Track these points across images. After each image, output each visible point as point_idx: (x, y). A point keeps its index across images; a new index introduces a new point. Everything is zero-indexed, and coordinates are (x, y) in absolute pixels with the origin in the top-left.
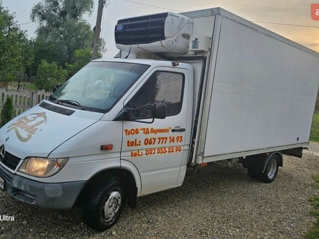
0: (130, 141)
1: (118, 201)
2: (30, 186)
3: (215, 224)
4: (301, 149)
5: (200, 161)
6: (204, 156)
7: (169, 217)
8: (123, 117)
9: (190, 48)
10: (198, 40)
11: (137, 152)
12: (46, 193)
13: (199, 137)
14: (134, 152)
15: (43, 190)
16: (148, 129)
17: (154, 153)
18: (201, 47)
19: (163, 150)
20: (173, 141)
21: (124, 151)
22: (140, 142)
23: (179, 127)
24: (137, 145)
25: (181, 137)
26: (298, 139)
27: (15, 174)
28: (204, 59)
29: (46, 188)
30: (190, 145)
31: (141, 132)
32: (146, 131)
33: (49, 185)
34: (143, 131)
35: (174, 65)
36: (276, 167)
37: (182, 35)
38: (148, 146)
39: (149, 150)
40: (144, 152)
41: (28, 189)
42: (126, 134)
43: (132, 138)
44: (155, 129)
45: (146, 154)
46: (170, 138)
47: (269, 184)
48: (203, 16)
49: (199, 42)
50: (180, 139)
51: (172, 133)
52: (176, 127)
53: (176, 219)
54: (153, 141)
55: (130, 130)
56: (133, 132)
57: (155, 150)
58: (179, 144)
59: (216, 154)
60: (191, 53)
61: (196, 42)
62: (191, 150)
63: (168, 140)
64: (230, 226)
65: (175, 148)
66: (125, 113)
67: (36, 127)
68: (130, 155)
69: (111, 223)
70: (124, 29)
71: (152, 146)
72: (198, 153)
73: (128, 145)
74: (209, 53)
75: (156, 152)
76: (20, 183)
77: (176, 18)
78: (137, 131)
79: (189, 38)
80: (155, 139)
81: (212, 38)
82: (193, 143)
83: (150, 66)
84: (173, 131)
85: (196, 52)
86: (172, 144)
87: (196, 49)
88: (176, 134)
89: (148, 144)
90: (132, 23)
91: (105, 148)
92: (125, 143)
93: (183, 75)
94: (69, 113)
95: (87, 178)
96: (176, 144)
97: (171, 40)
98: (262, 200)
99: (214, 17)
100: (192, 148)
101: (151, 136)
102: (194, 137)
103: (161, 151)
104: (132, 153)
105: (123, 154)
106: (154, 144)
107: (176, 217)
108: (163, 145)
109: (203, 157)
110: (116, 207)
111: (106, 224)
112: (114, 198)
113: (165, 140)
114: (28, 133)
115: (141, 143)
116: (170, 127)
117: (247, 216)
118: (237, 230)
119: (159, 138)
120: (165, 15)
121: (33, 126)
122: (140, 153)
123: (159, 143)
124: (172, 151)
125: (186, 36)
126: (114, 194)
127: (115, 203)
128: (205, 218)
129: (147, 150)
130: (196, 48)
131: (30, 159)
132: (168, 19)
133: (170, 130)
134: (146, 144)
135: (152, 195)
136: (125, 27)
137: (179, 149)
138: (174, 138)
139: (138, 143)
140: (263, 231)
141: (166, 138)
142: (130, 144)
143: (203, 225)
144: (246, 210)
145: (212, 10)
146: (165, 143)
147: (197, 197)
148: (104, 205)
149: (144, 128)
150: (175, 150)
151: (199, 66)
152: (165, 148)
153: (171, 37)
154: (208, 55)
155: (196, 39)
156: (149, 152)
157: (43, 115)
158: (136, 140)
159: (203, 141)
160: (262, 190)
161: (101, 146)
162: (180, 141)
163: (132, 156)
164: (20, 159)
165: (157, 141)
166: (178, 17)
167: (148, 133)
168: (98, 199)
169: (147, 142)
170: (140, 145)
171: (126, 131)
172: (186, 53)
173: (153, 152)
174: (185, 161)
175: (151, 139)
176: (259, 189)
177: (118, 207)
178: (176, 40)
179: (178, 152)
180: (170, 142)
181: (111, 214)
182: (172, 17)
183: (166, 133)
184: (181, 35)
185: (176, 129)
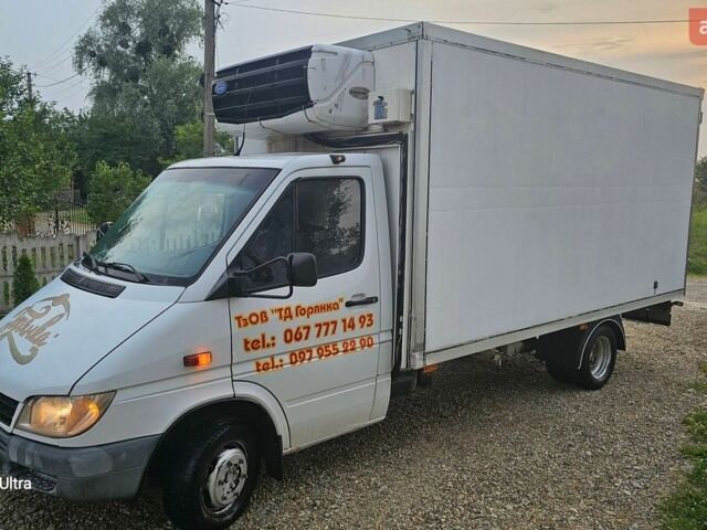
0: (251, 339)
1: (239, 468)
2: (43, 459)
3: (461, 497)
4: (668, 305)
5: (418, 364)
6: (427, 350)
7: (361, 490)
8: (228, 290)
9: (372, 120)
10: (385, 100)
11: (269, 360)
12: (73, 469)
13: (410, 312)
14: (262, 362)
15: (67, 463)
16: (289, 308)
17: (310, 359)
18: (391, 117)
19: (331, 348)
20: (352, 326)
21: (239, 363)
22: (273, 338)
23: (362, 295)
24: (268, 345)
25: (370, 315)
26: (655, 287)
27: (12, 434)
28: (402, 139)
29: (73, 459)
30: (392, 331)
31: (273, 317)
32: (286, 314)
33: (79, 452)
34: (277, 315)
35: (335, 161)
36: (610, 353)
37: (351, 92)
38: (295, 346)
39: (297, 353)
40: (286, 359)
41: (39, 464)
42: (240, 326)
43: (253, 333)
44: (305, 305)
45: (292, 363)
46: (344, 321)
47: (596, 392)
48: (392, 44)
49: (386, 104)
50: (366, 320)
51: (347, 309)
52: (355, 296)
53: (375, 493)
54: (304, 332)
55: (246, 316)
56: (254, 319)
57: (311, 351)
58: (366, 331)
59: (456, 342)
61: (380, 103)
62: (397, 340)
63: (340, 326)
64: (495, 498)
65: (357, 341)
66: (230, 280)
67: (48, 329)
68: (255, 368)
69: (229, 517)
70: (228, 89)
71: (302, 344)
72: (412, 345)
73: (247, 349)
74: (412, 125)
75: (315, 354)
76: (21, 452)
77: (333, 57)
78: (263, 317)
79: (367, 98)
80: (308, 328)
81: (415, 92)
82: (399, 325)
83: (279, 170)
84: (349, 304)
85: (386, 126)
86: (350, 334)
87: (383, 120)
88: (357, 312)
89: (293, 341)
90: (243, 75)
91: (191, 362)
92: (239, 345)
93: (361, 181)
94: (113, 293)
95: (160, 428)
96: (358, 332)
97: (327, 105)
98: (575, 430)
99: (414, 43)
100: (399, 337)
101: (296, 323)
102: (400, 313)
103: (324, 351)
104: (258, 365)
105: (236, 370)
106: (306, 338)
107: (376, 487)
108: (330, 338)
109: (425, 354)
110: (237, 482)
111: (217, 520)
112: (229, 464)
113: (331, 327)
114: (31, 345)
115: (275, 341)
116: (341, 297)
117: (536, 472)
118: (510, 507)
119: (317, 325)
120: (305, 53)
121: (43, 328)
122: (277, 362)
123: (318, 335)
124: (352, 349)
125: (360, 93)
126: (228, 455)
127: (235, 473)
128: (440, 485)
129: (293, 354)
130: (382, 118)
131: (36, 400)
132: (313, 61)
133: (342, 305)
134: (287, 341)
135: (329, 442)
136: (230, 85)
137: (367, 343)
138: (352, 320)
139: (268, 340)
140: (569, 502)
141: (335, 323)
142: (251, 345)
143: (433, 501)
144: (536, 457)
145: (407, 29)
146: (333, 333)
147: (428, 439)
148: (207, 480)
149: (280, 307)
150: (358, 345)
151: (394, 156)
152: (335, 344)
153: (325, 100)
154: (409, 131)
155: (381, 98)
156: (297, 357)
157: (62, 300)
158: (263, 336)
159: (420, 318)
160: (577, 408)
161: (185, 358)
162: (368, 325)
163: (258, 370)
164: (16, 403)
165: (314, 331)
166: (336, 54)
167: (291, 317)
168: (190, 472)
169: (290, 336)
170: (273, 344)
171: (238, 318)
172: (366, 129)
173: (307, 355)
174: (386, 365)
175: (298, 329)
176: (572, 407)
177: (242, 481)
178: (336, 106)
179: (366, 348)
180: (345, 330)
181: (226, 499)
182: (323, 56)
183: (333, 311)
184: (347, 93)
185: (355, 300)
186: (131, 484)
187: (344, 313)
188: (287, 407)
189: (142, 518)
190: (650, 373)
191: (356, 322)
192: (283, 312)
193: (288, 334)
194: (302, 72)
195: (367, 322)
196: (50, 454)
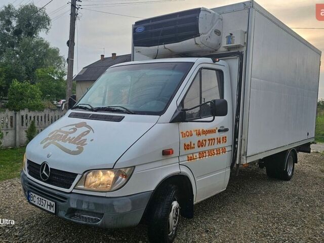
0: (186, 144)
2: (95, 204)
4: (309, 144)
5: (245, 161)
6: (247, 156)
9: (223, 45)
10: (233, 35)
11: (192, 155)
12: (115, 209)
13: (241, 136)
14: (189, 156)
15: (112, 206)
16: (199, 130)
17: (205, 156)
18: (237, 41)
20: (220, 142)
21: (181, 156)
22: (194, 145)
23: (223, 127)
24: (192, 148)
25: (226, 137)
26: (308, 135)
27: (71, 193)
28: (240, 55)
29: (115, 203)
30: (232, 146)
31: (194, 134)
32: (198, 133)
33: (118, 199)
34: (196, 133)
35: (214, 61)
36: (293, 164)
37: (215, 31)
38: (201, 149)
40: (198, 155)
41: (92, 207)
42: (183, 137)
43: (187, 141)
44: (205, 130)
45: (200, 158)
50: (225, 139)
51: (219, 133)
52: (221, 127)
53: (231, 225)
54: (204, 142)
56: (188, 134)
57: (205, 152)
58: (224, 145)
59: (256, 153)
60: (222, 50)
61: (230, 37)
62: (234, 150)
63: (216, 140)
65: (221, 149)
67: (83, 138)
68: (187, 159)
70: (145, 30)
71: (203, 149)
72: (242, 153)
73: (185, 149)
74: (245, 48)
76: (80, 202)
77: (209, 14)
78: (191, 134)
79: (220, 35)
80: (205, 140)
81: (247, 33)
82: (236, 143)
83: (194, 63)
84: (219, 131)
85: (229, 49)
86: (219, 146)
87: (232, 45)
88: (222, 135)
90: (155, 23)
91: (166, 153)
92: (182, 147)
93: (222, 72)
94: (119, 119)
95: (153, 188)
96: (222, 145)
99: (247, 10)
101: (202, 138)
103: (211, 153)
104: (188, 157)
105: (181, 159)
106: (205, 146)
107: (229, 222)
108: (212, 147)
109: (247, 157)
112: (176, 208)
113: (213, 141)
114: (76, 146)
115: (195, 146)
116: (217, 127)
119: (208, 140)
120: (198, 11)
121: (79, 137)
122: (194, 157)
123: (209, 145)
124: (219, 153)
125: (218, 33)
126: (175, 204)
129: (200, 153)
130: (231, 43)
131: (89, 173)
132: (202, 14)
133: (217, 131)
134: (199, 147)
136: (146, 28)
137: (224, 151)
138: (220, 138)
139: (192, 146)
141: (214, 139)
142: (187, 147)
145: (244, 3)
146: (214, 144)
149: (196, 129)
150: (221, 152)
151: (235, 63)
152: (214, 150)
153: (205, 33)
155: (231, 34)
156: (202, 155)
157: (84, 125)
158: (191, 143)
159: (246, 139)
161: (163, 151)
164: (76, 175)
166: (210, 12)
167: (200, 134)
169: (201, 144)
170: (194, 148)
171: (182, 133)
172: (216, 50)
178: (209, 37)
179: (223, 153)
180: (217, 143)
182: (205, 13)
183: (214, 133)
184: (213, 31)
185: (221, 129)
186: (137, 218)
187: (217, 135)
188: (196, 180)
191: (221, 140)
193: (199, 143)
194: (196, 20)
195: (225, 141)
196: (100, 201)
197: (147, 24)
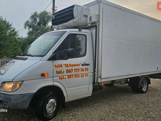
0: (58, 71)
1: (54, 104)
2: (5, 98)
3: (110, 115)
5: (100, 81)
6: (102, 78)
7: (85, 113)
8: (53, 58)
9: (88, 22)
10: (92, 17)
11: (62, 77)
12: (12, 100)
13: (97, 68)
14: (61, 77)
16: (68, 64)
17: (73, 78)
18: (93, 20)
19: (78, 75)
20: (83, 71)
22: (64, 71)
23: (86, 63)
24: (62, 73)
25: (88, 68)
26: (157, 69)
28: (96, 26)
30: (93, 73)
31: (64, 66)
32: (67, 66)
33: (14, 96)
34: (65, 66)
35: (80, 31)
36: (147, 85)
37: (84, 16)
38: (69, 74)
39: (69, 76)
40: (67, 77)
42: (55, 67)
43: (59, 69)
44: (72, 64)
45: (68, 78)
46: (81, 69)
47: (144, 94)
48: (93, 5)
49: (92, 18)
50: (87, 69)
51: (82, 66)
52: (84, 63)
53: (88, 113)
54: (71, 71)
55: (57, 65)
56: (59, 66)
57: (73, 76)
58: (86, 72)
59: (109, 77)
62: (94, 75)
63: (80, 70)
64: (119, 115)
65: (84, 74)
66: (53, 56)
68: (59, 78)
69: (51, 117)
70: (55, 17)
71: (71, 74)
72: (98, 76)
73: (57, 73)
74: (98, 23)
75: (74, 76)
77: (79, 7)
78: (61, 66)
80: (72, 70)
81: (99, 15)
82: (95, 71)
83: (66, 31)
84: (82, 65)
86: (82, 72)
87: (91, 22)
88: (84, 67)
89: (69, 73)
90: (58, 14)
91: (43, 75)
92: (55, 72)
93: (86, 36)
94: (25, 59)
95: (35, 91)
96: (85, 72)
97: (78, 18)
98: (139, 102)
99: (99, 4)
100: (95, 74)
101: (69, 68)
102: (95, 68)
103: (76, 76)
104: (60, 78)
105: (54, 78)
106: (72, 72)
107: (89, 112)
108: (78, 73)
110: (54, 108)
111: (48, 117)
112: (52, 102)
113: (78, 70)
116: (80, 63)
117: (130, 110)
118: (123, 117)
119: (74, 69)
122: (64, 78)
123: (75, 72)
124: (83, 76)
126: (51, 100)
127: (53, 105)
128: (105, 112)
129: (68, 76)
130: (91, 21)
132: (75, 8)
133: (81, 65)
136: (56, 16)
137: (87, 75)
138: (83, 69)
139: (62, 72)
140: (139, 117)
141: (79, 69)
142: (58, 72)
143: (103, 115)
144: (129, 107)
146: (79, 71)
147: (102, 102)
148: (46, 106)
149: (65, 64)
150: (84, 75)
151: (94, 31)
152: (79, 74)
154: (97, 24)
155: (91, 16)
156: (69, 77)
157: (13, 62)
158: (61, 70)
159: (100, 69)
160: (139, 97)
161: (41, 74)
162: (87, 71)
163: (60, 79)
165: (74, 71)
166: (80, 7)
167: (68, 66)
168: (42, 103)
169: (68, 71)
170: (64, 73)
171: (55, 65)
172: (87, 25)
173: (72, 77)
174: (91, 82)
175: (70, 70)
176: (138, 97)
177: (55, 108)
178: (80, 18)
179: (86, 76)
180: (81, 71)
181: (50, 111)
182: (77, 7)
183: (79, 66)
184: (83, 16)
185: (84, 64)
187: (81, 67)
188: (67, 89)
189: (29, 117)
190: (157, 90)
191: (84, 69)
192: (66, 65)
193: (67, 71)
194: (72, 11)
195: (87, 70)
196: (7, 96)
197: (56, 14)
